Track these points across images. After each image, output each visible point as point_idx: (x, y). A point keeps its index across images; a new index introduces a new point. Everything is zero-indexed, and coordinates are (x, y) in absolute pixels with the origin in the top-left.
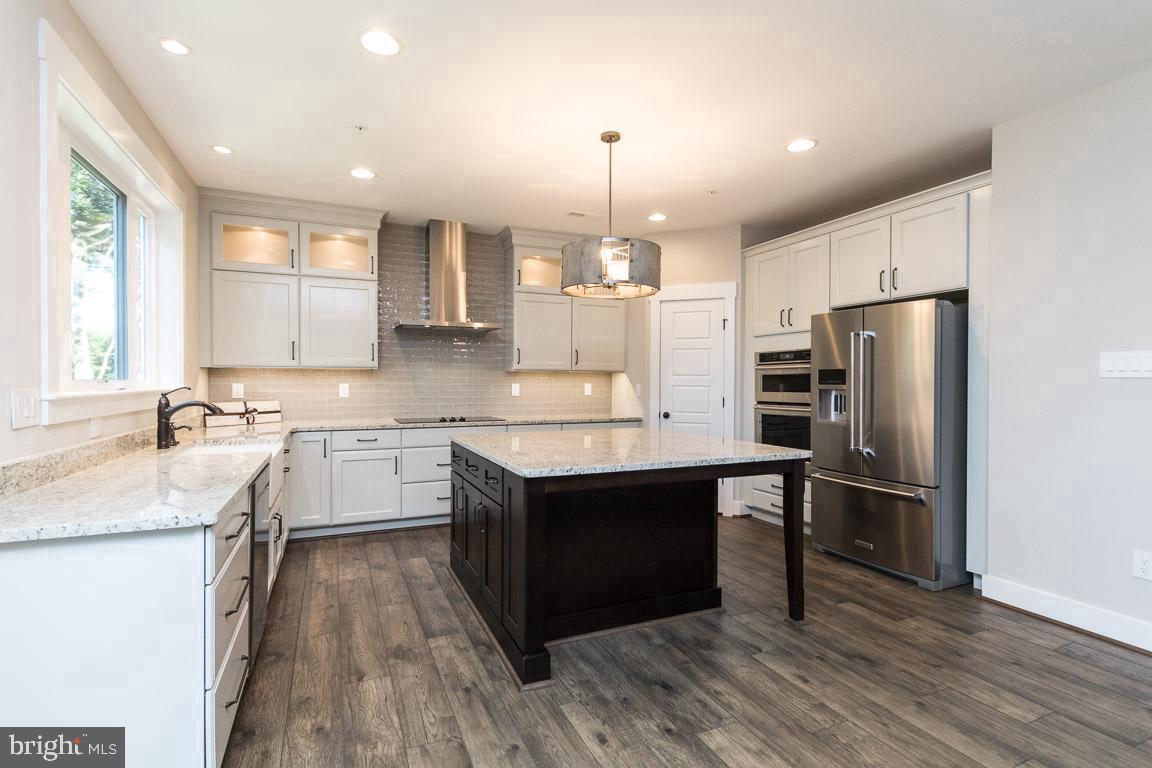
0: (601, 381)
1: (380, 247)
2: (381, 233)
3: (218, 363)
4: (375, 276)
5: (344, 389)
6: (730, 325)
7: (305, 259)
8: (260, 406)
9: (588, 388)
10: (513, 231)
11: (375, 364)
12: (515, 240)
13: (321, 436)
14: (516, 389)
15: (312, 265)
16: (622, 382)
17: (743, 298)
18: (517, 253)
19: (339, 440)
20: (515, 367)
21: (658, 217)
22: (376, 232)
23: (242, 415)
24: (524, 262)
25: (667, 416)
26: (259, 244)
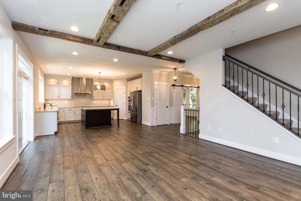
0: (108, 101)
1: (72, 81)
2: (72, 80)
3: (47, 98)
4: (71, 86)
5: (66, 102)
6: (125, 93)
7: (60, 84)
8: (53, 105)
9: (107, 102)
10: (93, 79)
11: (71, 98)
12: (93, 80)
13: (63, 109)
14: (94, 102)
15: (61, 84)
16: (112, 101)
17: (127, 89)
18: (94, 82)
19: (66, 109)
20: (94, 99)
21: (114, 78)
22: (71, 80)
23: (51, 106)
24: (95, 83)
25: (117, 106)
26: (52, 82)
